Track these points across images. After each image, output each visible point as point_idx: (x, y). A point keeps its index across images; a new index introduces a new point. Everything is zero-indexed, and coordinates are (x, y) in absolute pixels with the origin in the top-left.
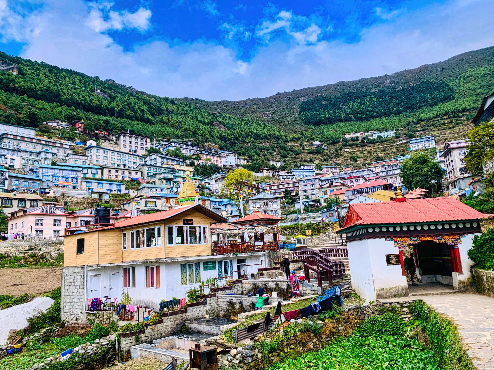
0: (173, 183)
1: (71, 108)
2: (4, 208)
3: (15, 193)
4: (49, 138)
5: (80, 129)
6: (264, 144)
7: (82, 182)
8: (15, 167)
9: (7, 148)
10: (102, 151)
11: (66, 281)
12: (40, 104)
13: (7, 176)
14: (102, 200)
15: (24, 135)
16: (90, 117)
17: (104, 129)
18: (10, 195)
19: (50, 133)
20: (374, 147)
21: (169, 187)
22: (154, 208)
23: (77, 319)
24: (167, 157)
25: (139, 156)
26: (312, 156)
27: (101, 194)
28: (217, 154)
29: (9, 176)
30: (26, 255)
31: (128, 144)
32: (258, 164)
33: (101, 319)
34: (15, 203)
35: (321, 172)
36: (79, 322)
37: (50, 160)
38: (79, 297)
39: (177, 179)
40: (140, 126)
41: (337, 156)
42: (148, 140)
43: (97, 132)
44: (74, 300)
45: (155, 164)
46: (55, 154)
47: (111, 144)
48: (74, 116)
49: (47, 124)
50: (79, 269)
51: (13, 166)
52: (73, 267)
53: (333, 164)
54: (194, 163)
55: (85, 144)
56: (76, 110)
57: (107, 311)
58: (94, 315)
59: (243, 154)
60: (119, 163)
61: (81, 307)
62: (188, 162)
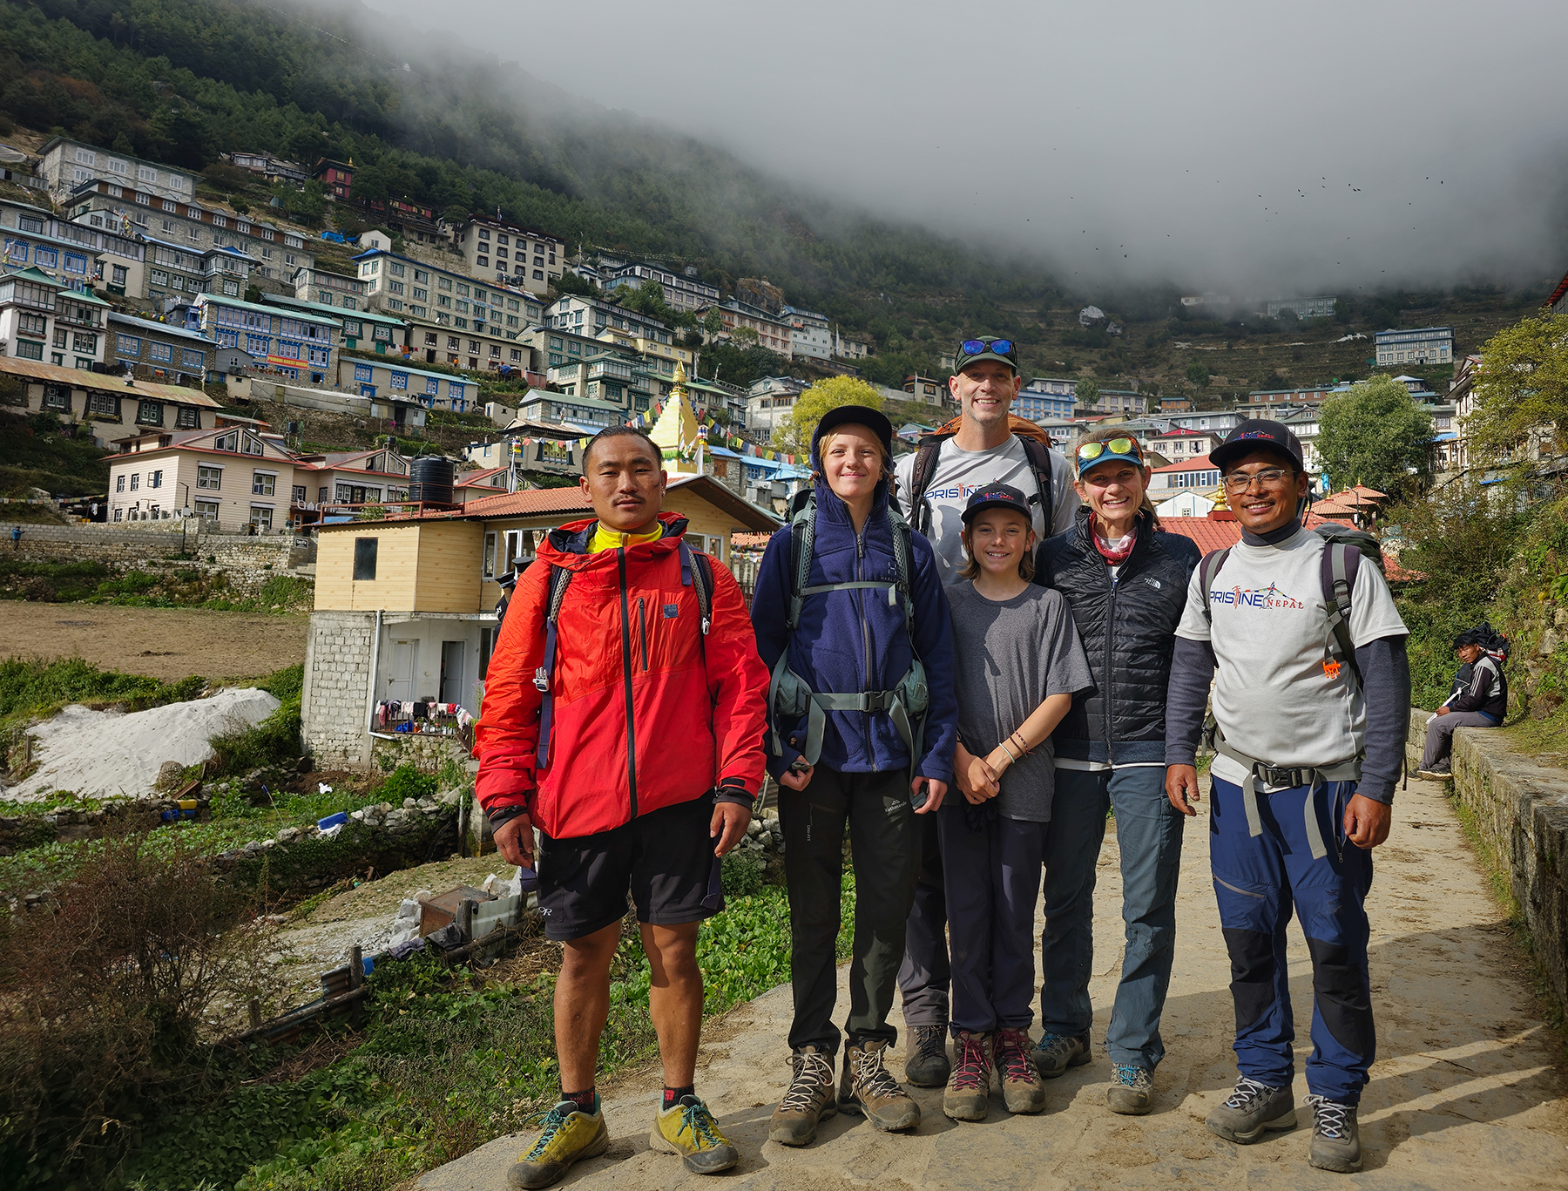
0: (629, 397)
1: (314, 117)
2: (94, 423)
3: (129, 377)
4: (238, 210)
5: (339, 190)
6: (929, 300)
7: (342, 365)
8: (127, 295)
9: (103, 228)
10: (409, 272)
11: (318, 648)
12: (212, 90)
13: (104, 320)
14: (403, 426)
15: (157, 193)
16: (375, 152)
17: (420, 199)
18: (117, 384)
19: (242, 191)
20: (1267, 343)
21: (612, 406)
22: (565, 466)
23: (345, 751)
24: (616, 311)
25: (527, 299)
26: (1074, 354)
27: (400, 409)
28: (773, 317)
29: (109, 321)
30: (169, 572)
31: (493, 257)
32: (900, 362)
33: (413, 756)
34: (129, 411)
35: (1094, 408)
36: (353, 760)
37: (242, 282)
38: (355, 695)
39: (642, 386)
40: (535, 200)
41: (1149, 361)
42: (560, 249)
43: (397, 204)
44: (339, 702)
45: (577, 328)
46: (259, 264)
47: (439, 248)
48: (324, 143)
49: (231, 160)
50: (358, 619)
51: (122, 291)
52: (341, 612)
53: (1135, 385)
54: (702, 340)
55: (356, 242)
56: (330, 122)
57: (431, 739)
58: (396, 742)
59: (859, 325)
60: (463, 316)
61: (358, 722)
62: (681, 333)
